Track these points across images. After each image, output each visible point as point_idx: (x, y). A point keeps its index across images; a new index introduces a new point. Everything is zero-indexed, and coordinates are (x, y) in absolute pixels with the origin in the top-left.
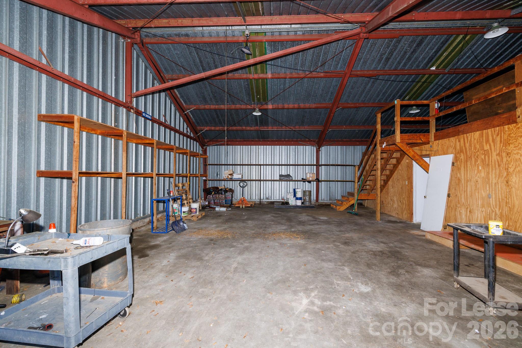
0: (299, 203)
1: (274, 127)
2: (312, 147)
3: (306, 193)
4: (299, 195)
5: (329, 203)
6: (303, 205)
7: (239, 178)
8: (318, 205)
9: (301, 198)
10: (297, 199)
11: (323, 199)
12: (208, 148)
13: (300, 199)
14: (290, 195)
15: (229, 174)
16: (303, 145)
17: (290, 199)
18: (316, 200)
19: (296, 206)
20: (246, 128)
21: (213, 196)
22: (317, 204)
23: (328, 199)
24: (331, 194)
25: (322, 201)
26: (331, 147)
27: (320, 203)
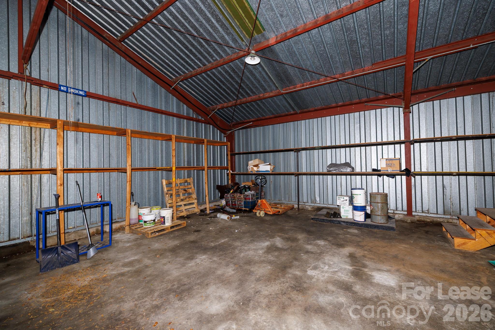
0: (360, 217)
1: (305, 84)
2: (396, 109)
3: (375, 198)
4: (360, 201)
5: (441, 220)
6: (369, 221)
7: (266, 171)
8: (412, 222)
9: (365, 207)
10: (355, 208)
11: (425, 209)
12: (236, 133)
13: (363, 209)
14: (342, 199)
15: (254, 164)
16: (375, 108)
17: (343, 208)
18: (407, 211)
19: (352, 223)
20: (264, 95)
21: (230, 195)
22: (409, 219)
23: (440, 210)
24: (448, 202)
25: (424, 214)
26: (444, 102)
27: (417, 218)
